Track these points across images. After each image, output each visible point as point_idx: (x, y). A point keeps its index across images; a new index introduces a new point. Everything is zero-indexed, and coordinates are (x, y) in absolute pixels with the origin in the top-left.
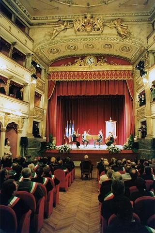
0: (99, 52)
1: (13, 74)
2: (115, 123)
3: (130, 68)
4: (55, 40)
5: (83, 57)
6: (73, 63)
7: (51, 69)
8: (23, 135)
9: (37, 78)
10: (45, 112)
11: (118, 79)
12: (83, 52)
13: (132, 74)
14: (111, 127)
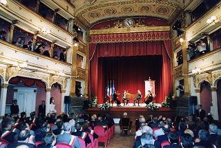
0: (137, 14)
1: (57, 38)
2: (154, 82)
3: (168, 28)
4: (95, 5)
5: (122, 20)
6: (112, 26)
7: (91, 32)
8: (67, 94)
9: (78, 41)
10: (87, 72)
11: (156, 39)
12: (121, 15)
13: (170, 34)
14: (149, 86)
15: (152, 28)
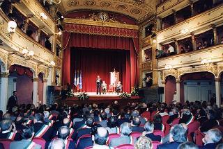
0: (112, 10)
1: (45, 24)
2: (118, 73)
3: (136, 27)
5: (97, 12)
6: (88, 17)
8: (48, 84)
11: (126, 36)
12: (98, 8)
13: (138, 33)
14: (114, 77)
15: (124, 25)
